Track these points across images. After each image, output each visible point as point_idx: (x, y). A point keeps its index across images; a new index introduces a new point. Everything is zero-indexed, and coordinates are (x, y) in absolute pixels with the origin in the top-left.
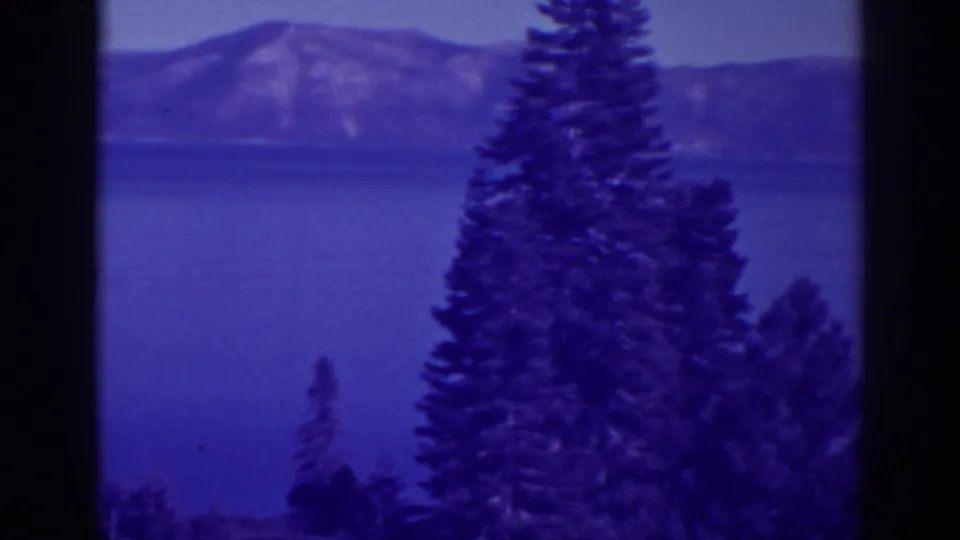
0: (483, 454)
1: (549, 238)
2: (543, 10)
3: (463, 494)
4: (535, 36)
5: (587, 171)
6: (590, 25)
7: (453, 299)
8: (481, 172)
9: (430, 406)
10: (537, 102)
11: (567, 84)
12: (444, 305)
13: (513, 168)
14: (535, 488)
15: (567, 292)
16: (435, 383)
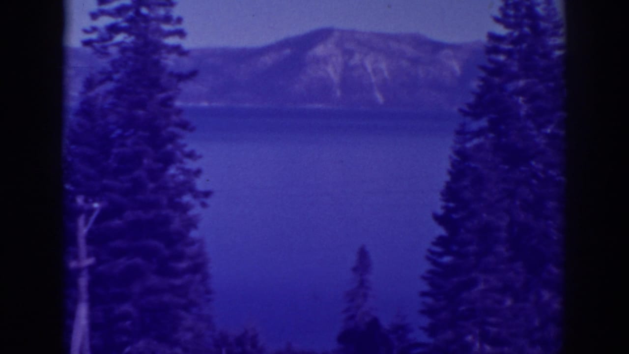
0: (463, 308)
1: (507, 167)
2: (497, 20)
3: (449, 335)
4: (492, 36)
5: (530, 124)
6: (527, 30)
7: (446, 208)
8: (463, 125)
9: (431, 278)
10: (497, 80)
11: (515, 68)
12: (440, 212)
13: (484, 123)
14: (493, 330)
15: (518, 203)
16: (435, 263)
